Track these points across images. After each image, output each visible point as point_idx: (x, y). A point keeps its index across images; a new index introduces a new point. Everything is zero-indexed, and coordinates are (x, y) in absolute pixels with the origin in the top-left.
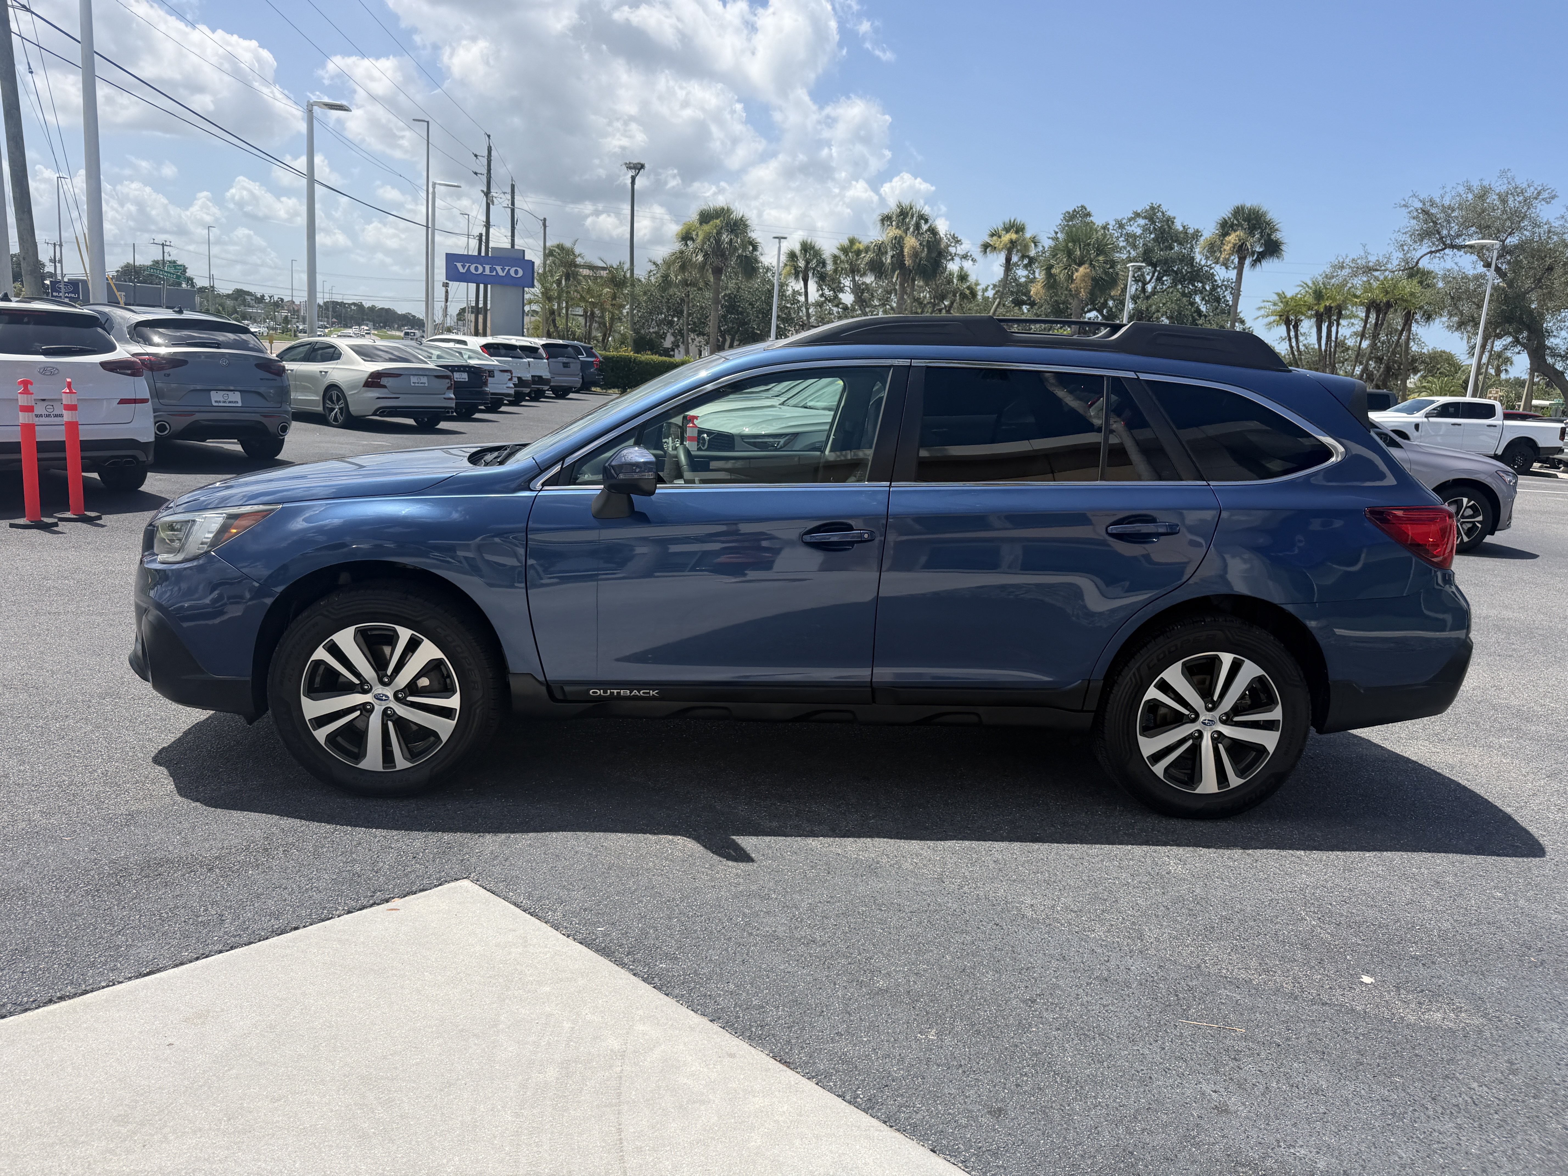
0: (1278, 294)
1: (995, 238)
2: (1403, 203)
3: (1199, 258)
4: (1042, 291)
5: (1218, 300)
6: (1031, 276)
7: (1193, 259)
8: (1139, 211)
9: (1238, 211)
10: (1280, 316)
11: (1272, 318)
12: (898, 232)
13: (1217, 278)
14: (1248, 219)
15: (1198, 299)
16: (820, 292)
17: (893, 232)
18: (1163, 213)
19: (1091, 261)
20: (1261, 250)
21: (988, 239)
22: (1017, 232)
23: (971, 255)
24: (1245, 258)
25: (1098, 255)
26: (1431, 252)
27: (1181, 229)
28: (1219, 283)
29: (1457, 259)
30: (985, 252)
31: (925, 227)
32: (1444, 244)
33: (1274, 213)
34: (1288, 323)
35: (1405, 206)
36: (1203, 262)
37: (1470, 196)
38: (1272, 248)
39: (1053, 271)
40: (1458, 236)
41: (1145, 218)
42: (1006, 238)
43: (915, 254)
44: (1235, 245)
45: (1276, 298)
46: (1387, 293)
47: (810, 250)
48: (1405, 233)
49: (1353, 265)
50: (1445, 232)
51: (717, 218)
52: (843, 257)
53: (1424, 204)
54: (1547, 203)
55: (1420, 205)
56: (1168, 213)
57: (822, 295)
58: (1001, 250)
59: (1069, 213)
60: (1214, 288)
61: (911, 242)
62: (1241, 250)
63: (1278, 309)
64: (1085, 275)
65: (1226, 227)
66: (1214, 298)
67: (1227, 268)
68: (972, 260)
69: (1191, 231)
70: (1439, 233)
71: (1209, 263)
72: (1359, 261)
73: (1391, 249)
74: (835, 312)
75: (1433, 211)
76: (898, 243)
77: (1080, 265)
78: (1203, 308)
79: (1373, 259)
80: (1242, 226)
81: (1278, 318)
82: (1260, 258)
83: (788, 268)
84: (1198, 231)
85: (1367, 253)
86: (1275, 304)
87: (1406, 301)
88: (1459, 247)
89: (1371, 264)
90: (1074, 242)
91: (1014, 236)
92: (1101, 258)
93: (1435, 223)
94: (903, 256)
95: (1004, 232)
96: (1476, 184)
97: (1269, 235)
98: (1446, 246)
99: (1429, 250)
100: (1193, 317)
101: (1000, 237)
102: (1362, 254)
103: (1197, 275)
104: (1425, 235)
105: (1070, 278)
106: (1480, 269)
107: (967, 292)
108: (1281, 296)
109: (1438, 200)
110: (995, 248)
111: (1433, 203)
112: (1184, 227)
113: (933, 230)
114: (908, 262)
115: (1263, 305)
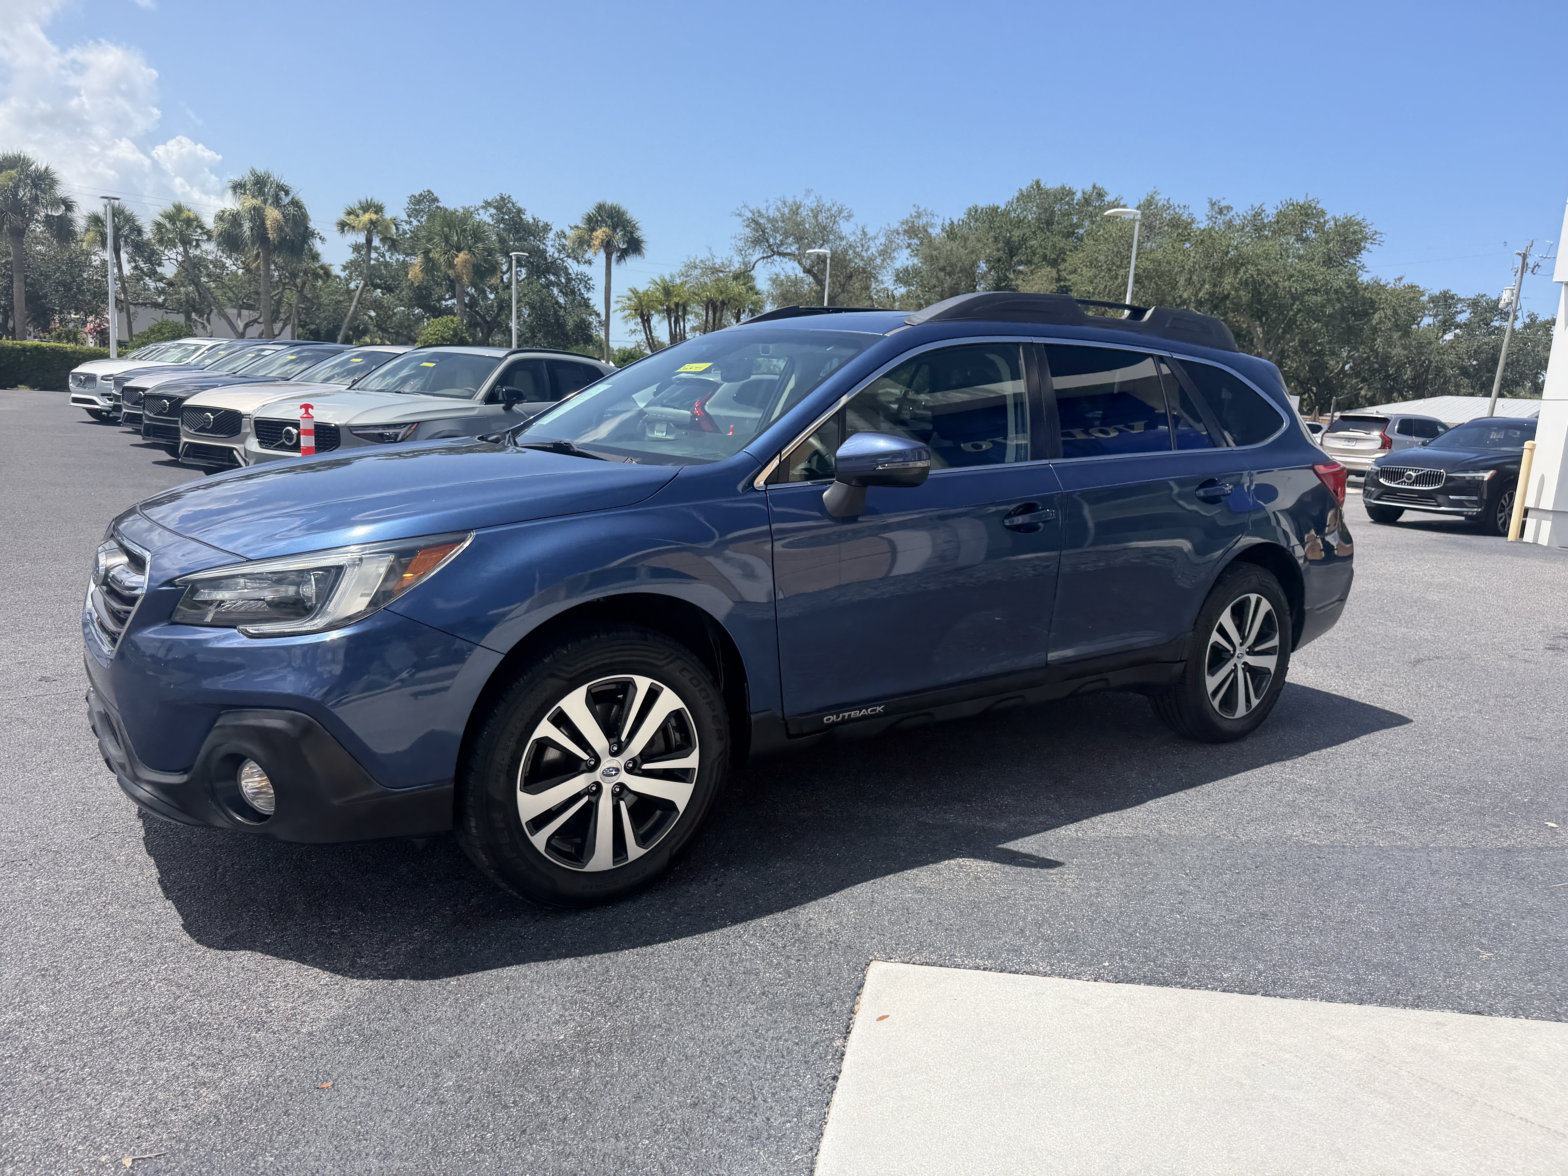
0: (631, 290)
1: (352, 217)
2: (738, 212)
3: (551, 251)
4: (421, 276)
5: (573, 292)
6: (381, 259)
7: (545, 251)
8: (489, 201)
9: (600, 208)
10: (636, 310)
11: (627, 312)
12: (257, 202)
13: (570, 271)
14: (611, 216)
15: (555, 291)
16: (133, 264)
17: (250, 202)
18: (513, 204)
19: (470, 248)
20: (624, 247)
21: (343, 217)
22: (376, 213)
23: (318, 234)
24: (611, 254)
25: (476, 242)
26: (763, 258)
27: (531, 221)
28: (574, 276)
29: (783, 265)
30: (343, 231)
31: (286, 200)
32: (772, 250)
33: (633, 213)
34: (642, 316)
35: (740, 215)
36: (556, 255)
37: (786, 211)
38: (634, 246)
39: (431, 255)
40: (782, 244)
41: (495, 207)
42: (366, 217)
43: (280, 229)
44: (603, 240)
45: (630, 293)
46: (722, 293)
47: (120, 214)
48: (741, 239)
49: (702, 266)
50: (771, 241)
51: (12, 168)
52: (168, 226)
53: (754, 214)
54: (848, 220)
55: (750, 215)
56: (518, 205)
57: (136, 268)
58: (360, 230)
59: (415, 197)
60: (569, 280)
61: (272, 214)
62: (608, 246)
63: (632, 303)
64: (466, 261)
65: (592, 222)
66: (569, 291)
67: (578, 262)
68: (320, 238)
69: (541, 224)
70: (767, 241)
71: (562, 256)
72: (707, 263)
73: (732, 253)
74: (152, 287)
75: (762, 221)
76: (257, 215)
77: (459, 250)
78: (561, 300)
79: (718, 262)
80: (606, 222)
81: (633, 312)
82: (623, 254)
83: (91, 234)
84: (547, 225)
85: (713, 256)
86: (629, 299)
87: (736, 300)
88: (784, 255)
89: (717, 266)
90: (449, 226)
91: (374, 217)
92: (480, 245)
93: (763, 231)
94: (265, 229)
95: (361, 212)
96: (790, 200)
97: (632, 233)
98: (774, 253)
99: (761, 256)
100: (554, 309)
101: (358, 216)
102: (709, 256)
103: (553, 267)
104: (756, 242)
105: (451, 265)
106: (801, 274)
107: (321, 272)
108: (634, 292)
109: (764, 212)
110: (354, 227)
111: (760, 215)
112: (534, 219)
113: (297, 203)
114: (272, 235)
115: (619, 299)
